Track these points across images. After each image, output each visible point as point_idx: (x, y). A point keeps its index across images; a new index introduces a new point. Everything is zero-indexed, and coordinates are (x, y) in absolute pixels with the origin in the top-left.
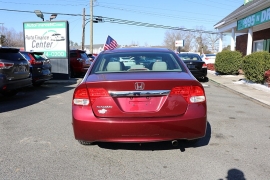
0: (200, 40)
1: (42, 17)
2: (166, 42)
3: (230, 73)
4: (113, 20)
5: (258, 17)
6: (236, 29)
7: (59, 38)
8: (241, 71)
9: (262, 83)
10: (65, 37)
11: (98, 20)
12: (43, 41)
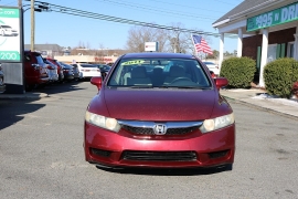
0: (176, 42)
2: (130, 43)
3: (241, 87)
4: (64, 10)
5: (277, 16)
6: (246, 30)
7: (9, 32)
9: (288, 97)
10: (18, 32)
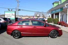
0: (43, 14)
1: (9, 10)
2: (35, 15)
3: (51, 22)
4: (23, 10)
6: (51, 13)
7: (13, 15)
8: (53, 22)
9: (57, 24)
11: (19, 10)
12: (9, 16)
